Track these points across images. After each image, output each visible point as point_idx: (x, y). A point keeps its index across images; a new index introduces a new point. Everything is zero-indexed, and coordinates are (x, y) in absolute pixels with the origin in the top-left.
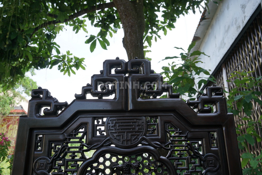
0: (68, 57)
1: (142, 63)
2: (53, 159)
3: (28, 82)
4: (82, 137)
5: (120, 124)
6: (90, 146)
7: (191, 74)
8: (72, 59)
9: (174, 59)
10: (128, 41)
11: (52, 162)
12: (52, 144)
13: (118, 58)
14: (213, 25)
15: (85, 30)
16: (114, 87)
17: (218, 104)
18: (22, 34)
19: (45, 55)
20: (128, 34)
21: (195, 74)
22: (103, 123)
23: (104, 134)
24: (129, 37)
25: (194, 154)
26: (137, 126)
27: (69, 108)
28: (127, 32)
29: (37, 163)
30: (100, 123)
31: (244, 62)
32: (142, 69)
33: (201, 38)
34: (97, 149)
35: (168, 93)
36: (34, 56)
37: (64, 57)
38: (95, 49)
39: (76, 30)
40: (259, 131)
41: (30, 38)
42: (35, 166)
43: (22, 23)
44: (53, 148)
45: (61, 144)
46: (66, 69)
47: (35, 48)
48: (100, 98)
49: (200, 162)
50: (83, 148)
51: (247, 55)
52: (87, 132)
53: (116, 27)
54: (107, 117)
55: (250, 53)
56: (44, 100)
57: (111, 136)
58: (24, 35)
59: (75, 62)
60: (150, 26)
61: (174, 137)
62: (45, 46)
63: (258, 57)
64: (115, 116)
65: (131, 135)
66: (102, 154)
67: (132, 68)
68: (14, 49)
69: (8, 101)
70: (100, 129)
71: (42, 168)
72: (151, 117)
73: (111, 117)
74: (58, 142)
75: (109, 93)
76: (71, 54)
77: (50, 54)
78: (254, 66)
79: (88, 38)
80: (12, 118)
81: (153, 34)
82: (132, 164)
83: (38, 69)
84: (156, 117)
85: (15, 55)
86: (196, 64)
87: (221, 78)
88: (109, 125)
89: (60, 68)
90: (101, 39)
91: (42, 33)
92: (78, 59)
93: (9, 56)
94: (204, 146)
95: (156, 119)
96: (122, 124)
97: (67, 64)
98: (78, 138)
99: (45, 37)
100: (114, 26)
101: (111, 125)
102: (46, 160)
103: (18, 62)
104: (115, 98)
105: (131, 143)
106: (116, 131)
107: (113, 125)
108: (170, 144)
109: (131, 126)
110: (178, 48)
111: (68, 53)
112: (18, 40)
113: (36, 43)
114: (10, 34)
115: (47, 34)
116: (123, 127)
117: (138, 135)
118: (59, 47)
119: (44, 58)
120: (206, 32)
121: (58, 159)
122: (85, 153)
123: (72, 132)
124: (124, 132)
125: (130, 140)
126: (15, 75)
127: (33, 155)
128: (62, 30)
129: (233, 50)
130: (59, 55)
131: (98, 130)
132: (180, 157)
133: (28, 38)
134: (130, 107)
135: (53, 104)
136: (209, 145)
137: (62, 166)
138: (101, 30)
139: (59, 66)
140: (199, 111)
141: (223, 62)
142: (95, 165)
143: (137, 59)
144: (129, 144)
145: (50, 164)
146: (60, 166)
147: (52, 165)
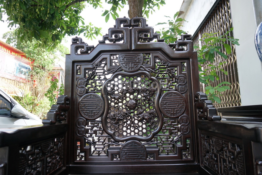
0: (90, 27)
1: (140, 19)
2: (88, 79)
3: (63, 48)
4: (104, 67)
5: (127, 58)
6: (109, 71)
7: (175, 34)
8: (93, 28)
9: (164, 24)
10: (132, 12)
11: (87, 81)
12: (86, 70)
13: (125, 17)
14: (193, 2)
15: (101, 7)
16: (123, 35)
17: (188, 45)
18: (58, 10)
19: (74, 26)
20: (132, 7)
21: (178, 35)
22: (117, 58)
23: (117, 65)
24: (132, 10)
25: (172, 76)
26: (138, 59)
27: (95, 49)
28: (131, 6)
29: (78, 82)
30: (115, 58)
31: (213, 29)
32: (140, 24)
33: (184, 12)
34: (113, 73)
35: (157, 39)
36: (67, 26)
37: (87, 27)
38: (109, 20)
39: (95, 7)
40: (220, 77)
41: (64, 12)
42: (77, 83)
43: (57, 2)
44: (87, 73)
45: (92, 71)
46: (89, 35)
47: (67, 21)
48: (114, 42)
49: (175, 80)
50: (105, 73)
51: (216, 24)
52: (107, 63)
53: (123, 4)
54: (119, 54)
55: (218, 22)
56: (79, 45)
57: (122, 65)
58: (59, 10)
59: (95, 30)
60: (147, 2)
61: (160, 66)
62: (74, 19)
63: (223, 25)
64: (124, 53)
65: (134, 65)
66: (116, 76)
67: (134, 23)
68: (53, 21)
69: (51, 62)
70: (115, 61)
71: (81, 84)
72: (146, 54)
73: (121, 54)
74: (89, 69)
75: (120, 39)
76: (93, 25)
77: (78, 25)
78: (220, 32)
79: (104, 12)
80: (54, 73)
81: (150, 9)
83: (70, 36)
84: (149, 54)
85: (54, 25)
86: (178, 27)
87: (197, 41)
88: (120, 59)
89: (85, 35)
90: (113, 13)
91: (71, 10)
92: (97, 28)
93: (50, 26)
94: (178, 70)
95: (149, 55)
96: (128, 58)
97: (90, 32)
98: (102, 67)
99: (74, 13)
100: (122, 3)
101: (121, 59)
102: (83, 80)
103: (56, 31)
104: (124, 43)
105: (134, 69)
106: (125, 62)
107: (123, 59)
108: (157, 70)
109: (133, 59)
110: (167, 17)
111: (90, 24)
112: (55, 14)
113: (68, 17)
114: (50, 10)
115: (75, 10)
116: (129, 60)
117: (138, 65)
118: (84, 19)
119: (74, 28)
120: (188, 8)
121: (91, 79)
122: (106, 76)
123: (98, 63)
124: (130, 63)
125: (134, 67)
126: (55, 40)
127: (76, 77)
128: (85, 8)
129: (206, 20)
130: (84, 26)
131: (114, 62)
132: (164, 77)
133: (62, 12)
134: (133, 48)
135: (85, 47)
136: (181, 70)
137: (93, 83)
138: (113, 6)
139: (85, 34)
140: (176, 49)
141: (199, 30)
142: (112, 82)
143: (137, 17)
144: (133, 70)
145: (86, 82)
146: (92, 83)
147: (87, 83)
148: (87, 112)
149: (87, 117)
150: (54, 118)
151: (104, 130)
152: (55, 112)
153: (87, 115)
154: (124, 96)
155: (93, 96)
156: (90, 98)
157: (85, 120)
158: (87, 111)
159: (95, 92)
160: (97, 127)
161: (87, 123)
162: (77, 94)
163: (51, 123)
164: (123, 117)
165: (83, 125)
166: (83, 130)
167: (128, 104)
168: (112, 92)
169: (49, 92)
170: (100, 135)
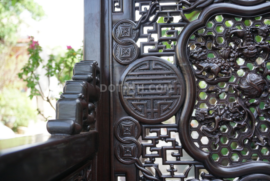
11: (139, 28)
12: (135, 2)
29: (118, 29)
42: (115, 33)
44: (137, 8)
45: (149, 3)
71: (125, 36)
82: (258, 28)
102: (130, 25)
121: (148, 23)
127: (111, 19)
137: (154, 33)
142: (201, 31)
145: (136, 29)
146: (150, 32)
147: (139, 32)
148: (142, 105)
149: (142, 116)
150: (76, 117)
151: (184, 146)
152: (78, 101)
153: (141, 111)
154: (232, 64)
155: (156, 64)
156: (148, 69)
157: (136, 124)
158: (141, 100)
159: (160, 56)
160: (167, 139)
161: (142, 130)
162: (114, 61)
163: (73, 130)
164: (231, 117)
165: (132, 135)
166: (132, 147)
167: (244, 84)
168: (203, 53)
169: (26, 70)
170: (174, 159)
